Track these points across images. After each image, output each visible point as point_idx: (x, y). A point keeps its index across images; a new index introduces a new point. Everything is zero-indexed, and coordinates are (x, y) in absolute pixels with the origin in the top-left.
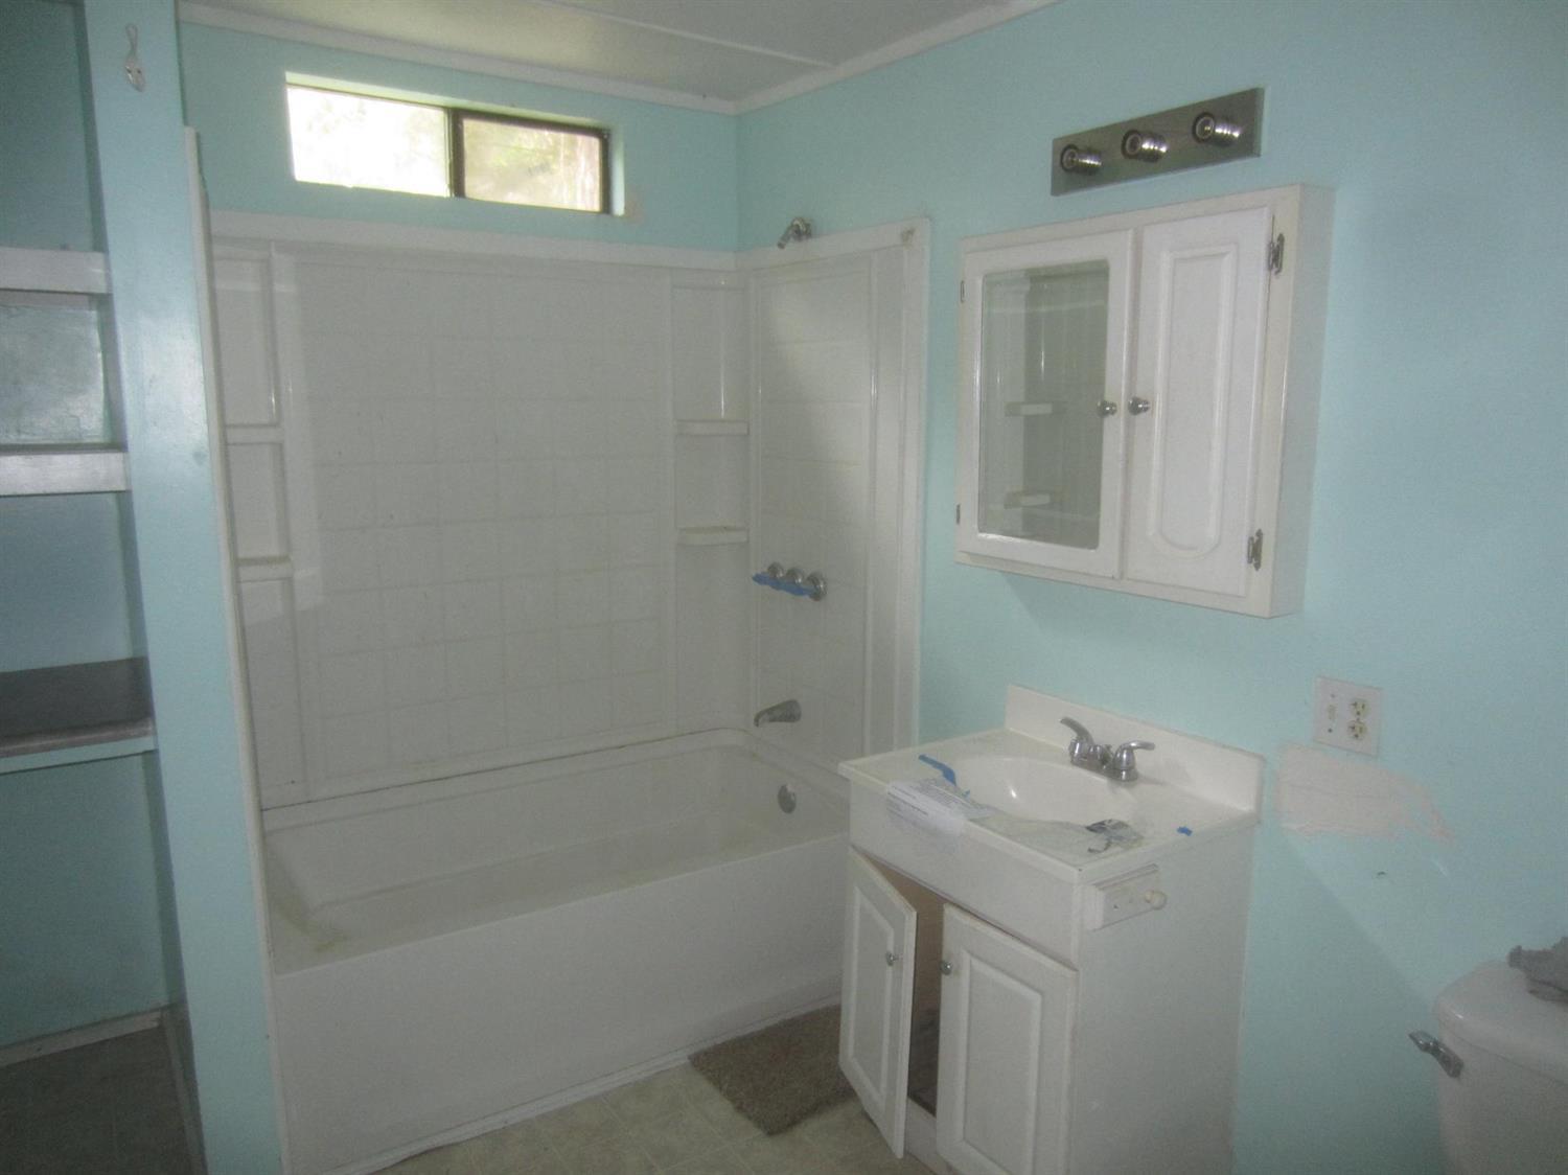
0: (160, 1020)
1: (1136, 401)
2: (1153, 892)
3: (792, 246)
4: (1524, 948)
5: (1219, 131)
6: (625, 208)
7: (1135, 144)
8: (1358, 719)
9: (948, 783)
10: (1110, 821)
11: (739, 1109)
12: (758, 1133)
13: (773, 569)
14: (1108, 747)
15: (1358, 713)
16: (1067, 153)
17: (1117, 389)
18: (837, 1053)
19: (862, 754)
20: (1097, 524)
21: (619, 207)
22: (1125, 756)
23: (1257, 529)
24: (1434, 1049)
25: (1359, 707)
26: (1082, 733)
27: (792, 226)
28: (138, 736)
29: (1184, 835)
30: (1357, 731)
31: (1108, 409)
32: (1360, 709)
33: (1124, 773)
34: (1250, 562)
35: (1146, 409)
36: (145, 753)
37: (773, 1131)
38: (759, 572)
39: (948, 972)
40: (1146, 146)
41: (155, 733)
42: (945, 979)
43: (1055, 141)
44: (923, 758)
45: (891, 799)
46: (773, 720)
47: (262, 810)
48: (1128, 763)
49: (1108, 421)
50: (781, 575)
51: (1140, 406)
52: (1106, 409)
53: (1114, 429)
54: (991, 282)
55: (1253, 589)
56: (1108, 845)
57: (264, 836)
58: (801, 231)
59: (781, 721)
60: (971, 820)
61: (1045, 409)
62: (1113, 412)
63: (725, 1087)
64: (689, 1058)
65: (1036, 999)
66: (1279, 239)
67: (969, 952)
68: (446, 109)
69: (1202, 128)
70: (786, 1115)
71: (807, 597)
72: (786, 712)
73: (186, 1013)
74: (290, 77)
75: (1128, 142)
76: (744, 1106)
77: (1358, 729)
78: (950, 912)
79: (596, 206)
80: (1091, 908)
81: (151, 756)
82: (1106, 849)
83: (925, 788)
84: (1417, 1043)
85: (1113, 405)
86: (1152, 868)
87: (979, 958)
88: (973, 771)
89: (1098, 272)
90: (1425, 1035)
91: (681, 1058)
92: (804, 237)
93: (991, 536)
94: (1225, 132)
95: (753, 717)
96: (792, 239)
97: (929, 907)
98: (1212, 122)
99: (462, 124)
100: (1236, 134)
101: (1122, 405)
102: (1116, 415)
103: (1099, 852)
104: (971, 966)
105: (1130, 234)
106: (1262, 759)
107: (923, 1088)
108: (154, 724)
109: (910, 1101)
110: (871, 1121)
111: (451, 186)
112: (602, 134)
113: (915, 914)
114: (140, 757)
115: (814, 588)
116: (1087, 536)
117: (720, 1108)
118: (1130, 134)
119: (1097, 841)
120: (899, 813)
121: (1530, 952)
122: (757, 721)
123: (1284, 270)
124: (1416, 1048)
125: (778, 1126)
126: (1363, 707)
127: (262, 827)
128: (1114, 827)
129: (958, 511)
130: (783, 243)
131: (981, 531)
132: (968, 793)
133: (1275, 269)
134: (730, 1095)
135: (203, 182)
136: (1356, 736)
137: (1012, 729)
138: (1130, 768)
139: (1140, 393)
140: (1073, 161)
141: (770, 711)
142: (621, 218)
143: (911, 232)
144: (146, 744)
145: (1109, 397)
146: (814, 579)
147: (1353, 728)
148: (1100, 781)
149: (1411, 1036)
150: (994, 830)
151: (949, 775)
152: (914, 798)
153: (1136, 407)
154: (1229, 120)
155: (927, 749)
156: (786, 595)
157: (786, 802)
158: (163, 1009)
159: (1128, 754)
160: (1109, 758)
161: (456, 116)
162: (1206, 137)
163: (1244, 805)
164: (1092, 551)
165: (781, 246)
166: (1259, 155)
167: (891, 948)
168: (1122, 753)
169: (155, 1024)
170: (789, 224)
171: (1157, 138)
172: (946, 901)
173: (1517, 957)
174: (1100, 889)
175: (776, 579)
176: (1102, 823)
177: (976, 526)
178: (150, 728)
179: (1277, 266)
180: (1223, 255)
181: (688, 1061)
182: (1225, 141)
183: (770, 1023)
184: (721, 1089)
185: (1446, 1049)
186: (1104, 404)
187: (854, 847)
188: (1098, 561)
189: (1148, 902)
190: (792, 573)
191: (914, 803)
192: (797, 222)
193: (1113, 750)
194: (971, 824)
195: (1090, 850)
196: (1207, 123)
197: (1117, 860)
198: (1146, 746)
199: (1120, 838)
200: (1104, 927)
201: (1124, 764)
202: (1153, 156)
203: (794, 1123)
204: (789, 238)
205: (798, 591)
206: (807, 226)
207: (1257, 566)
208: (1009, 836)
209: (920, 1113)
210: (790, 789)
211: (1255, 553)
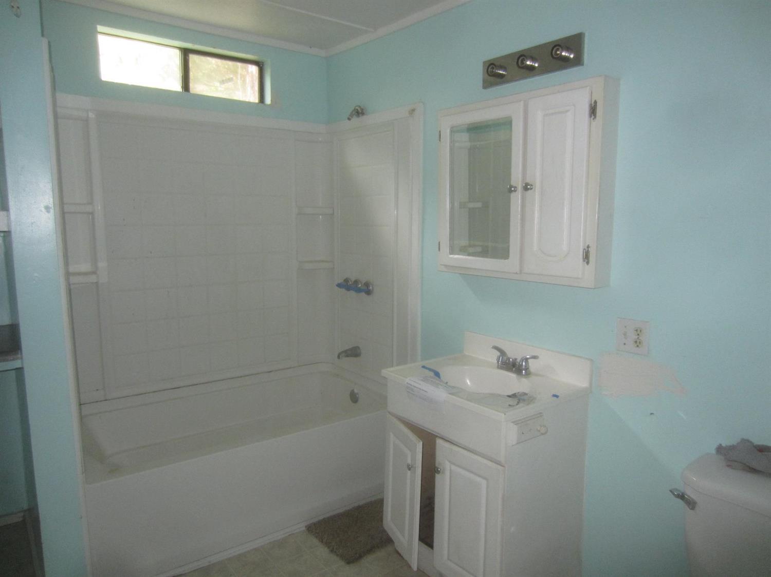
0: (24, 516)
1: (527, 184)
2: (541, 426)
3: (355, 120)
4: (724, 445)
5: (563, 54)
6: (271, 100)
7: (522, 62)
8: (638, 338)
9: (437, 378)
10: (518, 393)
11: (332, 551)
12: (342, 563)
13: (346, 280)
14: (516, 359)
15: (638, 335)
16: (490, 67)
17: (516, 178)
18: (382, 521)
19: (392, 366)
20: (509, 247)
21: (268, 100)
22: (524, 364)
23: (587, 245)
24: (682, 496)
25: (638, 331)
26: (502, 353)
27: (355, 109)
28: (14, 360)
29: (555, 398)
30: (638, 343)
31: (513, 189)
32: (639, 332)
33: (524, 371)
34: (584, 261)
35: (531, 189)
36: (17, 369)
37: (349, 562)
38: (339, 282)
39: (438, 472)
40: (528, 63)
41: (22, 358)
42: (438, 476)
43: (484, 63)
44: (424, 367)
45: (409, 386)
46: (347, 356)
47: (80, 405)
48: (525, 366)
49: (513, 195)
50: (350, 283)
51: (529, 187)
52: (511, 190)
53: (516, 199)
54: (454, 130)
55: (586, 274)
56: (518, 403)
57: (82, 418)
58: (359, 112)
59: (351, 356)
60: (450, 394)
61: (479, 205)
62: (515, 191)
63: (324, 540)
64: (306, 527)
65: (484, 483)
66: (594, 103)
67: (450, 462)
68: (180, 48)
69: (556, 52)
70: (356, 554)
71: (363, 294)
72: (354, 353)
73: (38, 513)
74: (100, 28)
75: (520, 60)
76: (335, 550)
77: (638, 342)
78: (439, 442)
79: (257, 101)
80: (510, 434)
81: (20, 371)
82: (517, 405)
83: (425, 379)
84: (674, 494)
85: (515, 187)
86: (540, 414)
87: (454, 464)
88: (449, 372)
89: (507, 123)
90: (677, 490)
91: (302, 527)
92: (360, 115)
93: (456, 256)
94: (567, 55)
95: (337, 356)
96: (354, 116)
97: (429, 440)
98: (560, 49)
99: (188, 57)
100: (572, 56)
101: (520, 188)
102: (517, 192)
103: (514, 406)
104: (451, 470)
105: (522, 103)
106: (592, 360)
107: (427, 536)
108: (21, 354)
109: (420, 542)
110: (400, 555)
111: (182, 87)
112: (260, 65)
113: (422, 443)
114: (14, 371)
115: (367, 289)
116: (504, 254)
117: (322, 551)
118: (521, 56)
119: (512, 402)
120: (413, 393)
121: (727, 446)
122: (339, 357)
123: (597, 118)
124: (673, 496)
125: (352, 559)
126: (641, 331)
127: (80, 413)
128: (520, 395)
129: (439, 244)
130: (350, 117)
131: (451, 254)
132: (447, 383)
133: (593, 117)
134: (328, 544)
135: (52, 69)
136: (638, 346)
137: (467, 354)
138: (527, 369)
139: (528, 181)
140: (493, 72)
141: (345, 351)
142: (269, 105)
143: (413, 110)
144: (17, 364)
145: (513, 183)
146: (367, 284)
147: (636, 342)
148: (513, 376)
149: (671, 491)
150: (462, 398)
151: (437, 374)
152: (420, 384)
153: (527, 187)
154: (568, 49)
155: (426, 363)
156: (353, 293)
157: (354, 398)
158: (25, 511)
159: (525, 363)
160: (516, 364)
161: (186, 53)
162: (556, 57)
163: (584, 384)
164: (506, 260)
165: (349, 119)
166: (583, 65)
167: (409, 461)
168: (522, 362)
169: (21, 519)
170: (353, 109)
171: (533, 59)
172: (437, 436)
173: (720, 449)
174: (516, 424)
175: (348, 285)
176: (515, 394)
177: (448, 251)
178: (19, 356)
179: (594, 115)
180: (567, 111)
181: (304, 529)
182: (566, 59)
183: (347, 508)
184: (322, 542)
185: (688, 496)
186: (511, 187)
187: (389, 412)
188: (509, 265)
189: (539, 431)
190: (356, 282)
191: (419, 386)
192: (357, 108)
193: (518, 360)
194: (450, 396)
195: (510, 405)
196: (558, 50)
197: (522, 411)
198: (535, 357)
199: (524, 400)
200: (517, 443)
201: (524, 367)
202: (532, 68)
203: (360, 557)
204: (353, 115)
205: (359, 291)
206: (362, 110)
207: (588, 263)
208: (468, 400)
209: (425, 548)
210: (356, 391)
211: (586, 257)
